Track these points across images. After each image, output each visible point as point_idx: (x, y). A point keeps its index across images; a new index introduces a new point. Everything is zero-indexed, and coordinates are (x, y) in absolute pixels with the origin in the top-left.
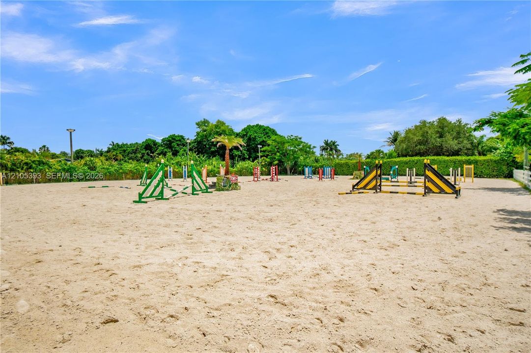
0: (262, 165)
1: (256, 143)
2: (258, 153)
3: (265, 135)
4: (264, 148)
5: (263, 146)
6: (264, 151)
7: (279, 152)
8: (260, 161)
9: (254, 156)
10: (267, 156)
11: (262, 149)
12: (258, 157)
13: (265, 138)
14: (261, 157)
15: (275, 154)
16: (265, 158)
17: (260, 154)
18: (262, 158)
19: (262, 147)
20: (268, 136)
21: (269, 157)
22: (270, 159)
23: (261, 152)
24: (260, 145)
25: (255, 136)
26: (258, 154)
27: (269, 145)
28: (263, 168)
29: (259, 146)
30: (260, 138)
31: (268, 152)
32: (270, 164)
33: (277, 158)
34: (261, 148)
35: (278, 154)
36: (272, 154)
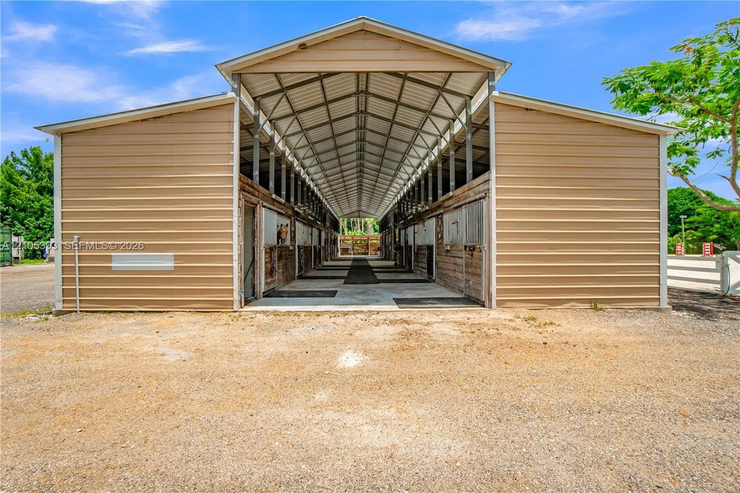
0: (688, 241)
1: (677, 212)
2: (681, 225)
3: (691, 201)
4: (691, 219)
5: (689, 216)
6: (691, 223)
7: (718, 223)
8: (684, 236)
9: (674, 228)
10: (696, 229)
11: (687, 220)
12: (681, 230)
13: (693, 205)
14: (686, 230)
15: (712, 226)
16: (693, 231)
17: (683, 227)
18: (688, 232)
19: (688, 218)
20: (697, 202)
21: (700, 230)
22: (703, 232)
23: (685, 223)
24: (685, 215)
25: (675, 204)
26: (680, 227)
27: (699, 214)
28: (690, 245)
29: (682, 217)
30: (683, 205)
31: (699, 223)
32: (703, 239)
33: (715, 231)
34: (684, 219)
35: (717, 226)
36: (705, 226)
